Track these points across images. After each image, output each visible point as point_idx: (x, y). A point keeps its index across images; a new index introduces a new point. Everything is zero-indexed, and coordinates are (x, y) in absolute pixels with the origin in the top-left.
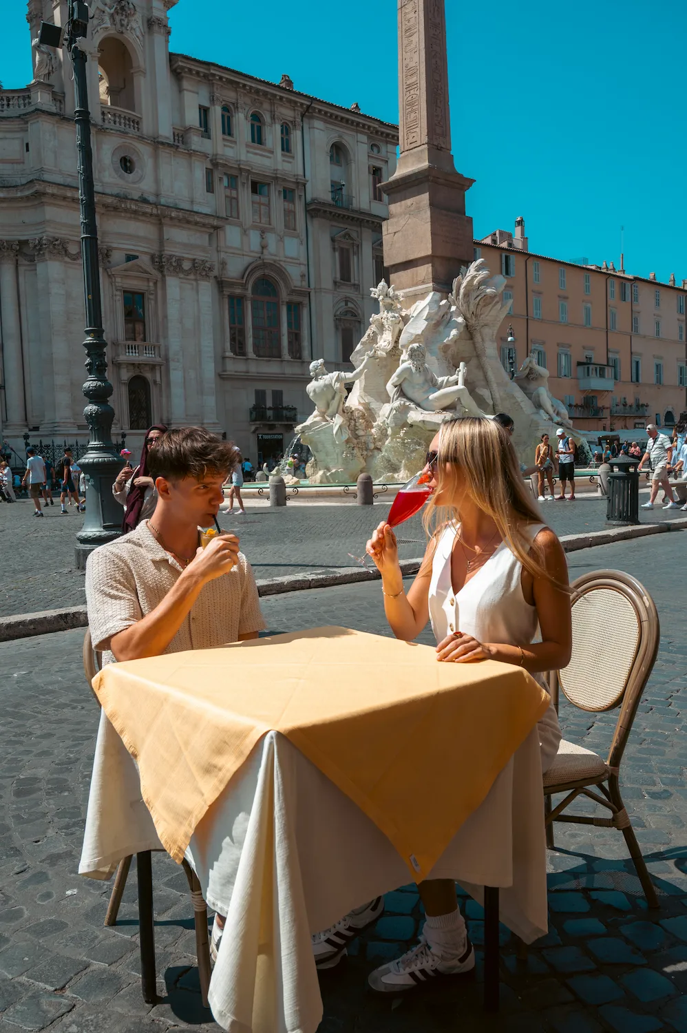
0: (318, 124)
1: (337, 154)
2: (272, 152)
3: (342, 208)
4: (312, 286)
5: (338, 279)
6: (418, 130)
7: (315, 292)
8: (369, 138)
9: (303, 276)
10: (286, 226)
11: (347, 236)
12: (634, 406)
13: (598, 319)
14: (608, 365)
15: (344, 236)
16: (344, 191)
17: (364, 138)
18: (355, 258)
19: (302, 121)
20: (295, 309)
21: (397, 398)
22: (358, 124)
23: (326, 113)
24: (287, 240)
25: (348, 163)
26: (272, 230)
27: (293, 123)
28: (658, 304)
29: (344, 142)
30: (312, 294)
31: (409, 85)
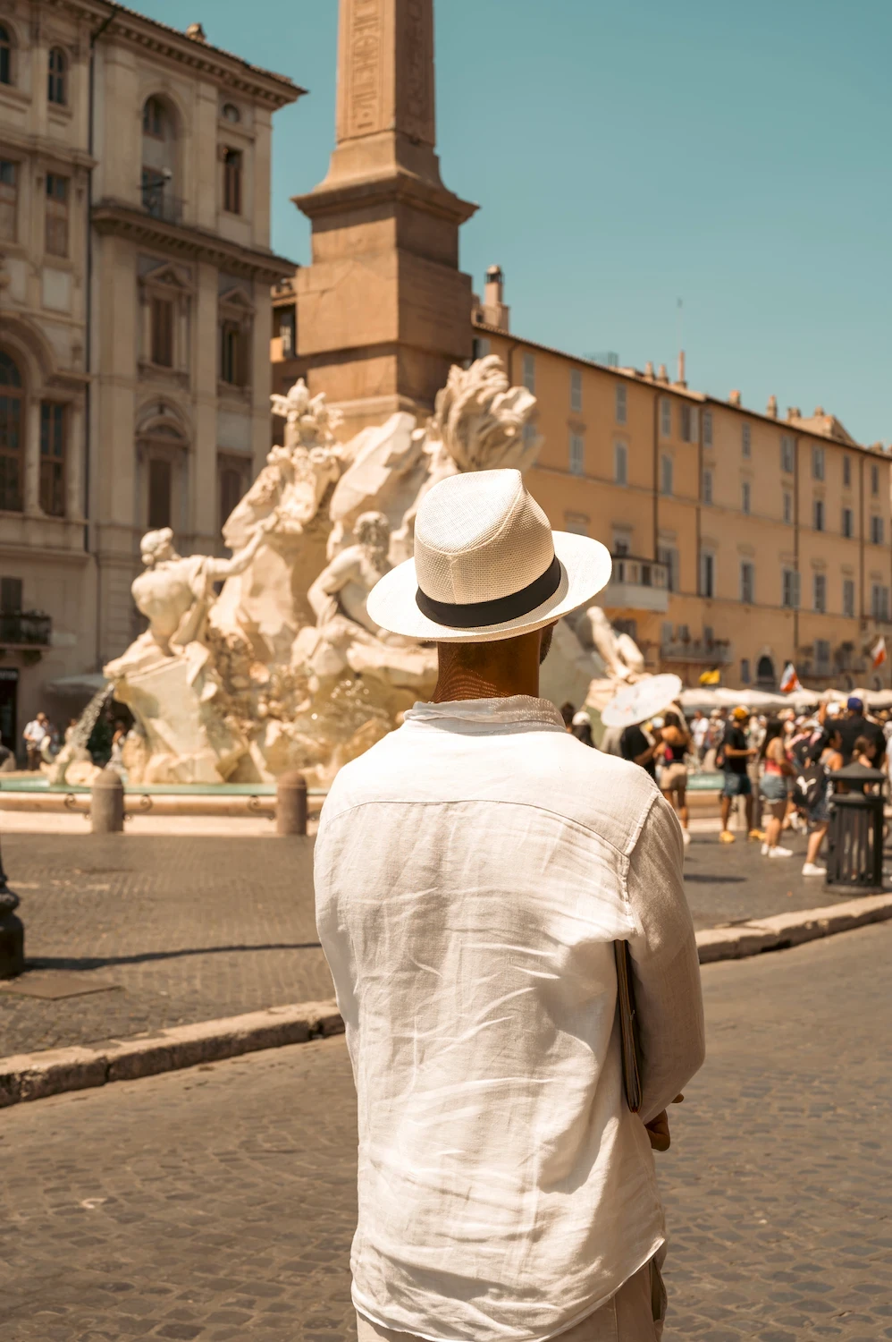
0: (122, 55)
1: (157, 116)
2: (28, 101)
3: (161, 221)
4: (95, 369)
5: (148, 361)
6: (375, 103)
7: (101, 383)
8: (221, 92)
9: (76, 349)
10: (49, 249)
11: (168, 276)
12: (703, 645)
13: (640, 471)
14: (656, 561)
15: (163, 277)
16: (167, 190)
17: (209, 91)
18: (183, 321)
19: (92, 46)
20: (55, 413)
21: (331, 618)
22: (201, 64)
23: (140, 37)
24: (48, 276)
25: (176, 135)
26: (21, 254)
27: (75, 49)
28: (746, 450)
29: (171, 95)
30: (94, 388)
31: (361, 20)
